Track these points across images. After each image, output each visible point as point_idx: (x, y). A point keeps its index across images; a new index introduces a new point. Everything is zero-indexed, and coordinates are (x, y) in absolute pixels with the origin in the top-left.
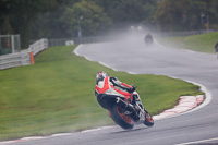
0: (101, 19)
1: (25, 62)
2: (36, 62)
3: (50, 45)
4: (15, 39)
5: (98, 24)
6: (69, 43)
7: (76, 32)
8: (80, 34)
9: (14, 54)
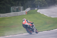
0: (45, 3)
1: (24, 14)
2: (27, 14)
3: (31, 9)
4: (22, 8)
5: (43, 4)
6: (36, 9)
7: (38, 6)
8: (39, 7)
9: (22, 12)
